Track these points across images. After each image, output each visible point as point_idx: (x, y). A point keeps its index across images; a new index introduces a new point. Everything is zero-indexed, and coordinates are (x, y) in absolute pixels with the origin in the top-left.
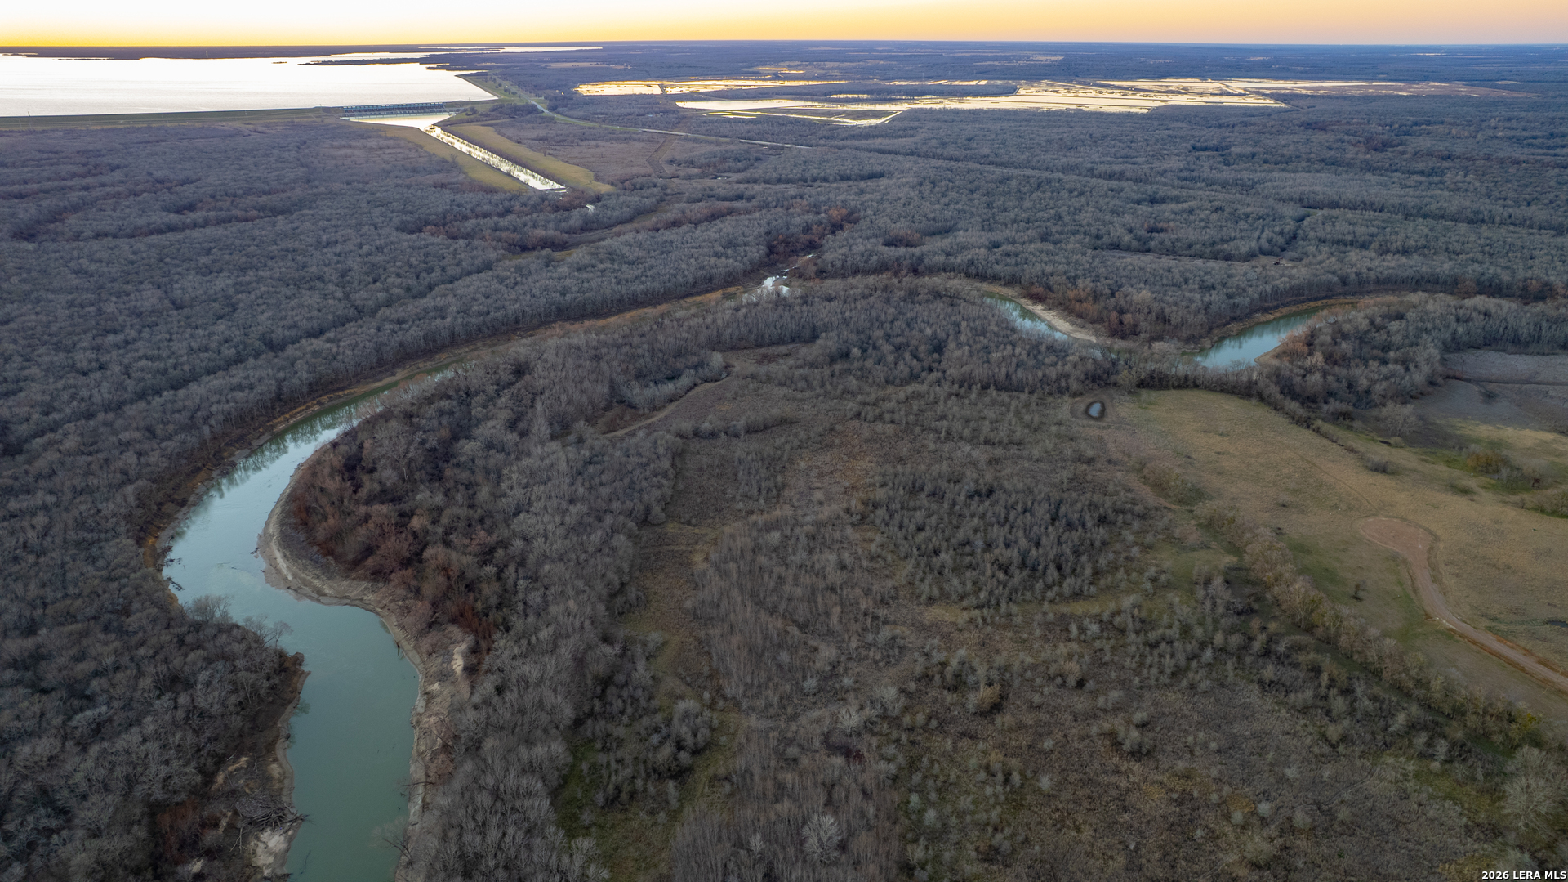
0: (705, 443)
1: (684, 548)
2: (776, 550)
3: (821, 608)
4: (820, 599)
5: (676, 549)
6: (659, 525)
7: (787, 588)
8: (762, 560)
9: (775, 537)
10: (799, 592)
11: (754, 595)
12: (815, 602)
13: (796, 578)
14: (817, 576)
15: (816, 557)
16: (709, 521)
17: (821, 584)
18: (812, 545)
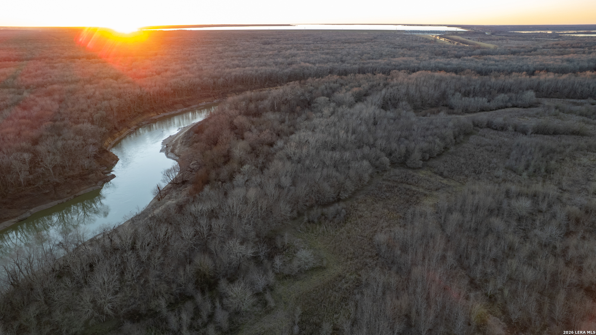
0: (492, 132)
1: (421, 190)
2: (520, 219)
3: (559, 312)
4: (561, 297)
5: (414, 188)
6: (414, 169)
7: (514, 263)
8: (497, 222)
9: (524, 204)
10: (529, 274)
11: (461, 258)
12: (552, 298)
13: (532, 256)
14: (567, 264)
15: (573, 241)
16: (462, 177)
17: (571, 276)
18: (572, 228)
